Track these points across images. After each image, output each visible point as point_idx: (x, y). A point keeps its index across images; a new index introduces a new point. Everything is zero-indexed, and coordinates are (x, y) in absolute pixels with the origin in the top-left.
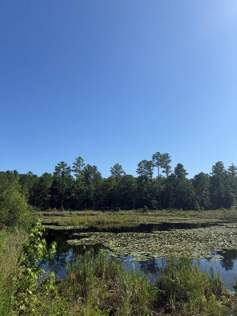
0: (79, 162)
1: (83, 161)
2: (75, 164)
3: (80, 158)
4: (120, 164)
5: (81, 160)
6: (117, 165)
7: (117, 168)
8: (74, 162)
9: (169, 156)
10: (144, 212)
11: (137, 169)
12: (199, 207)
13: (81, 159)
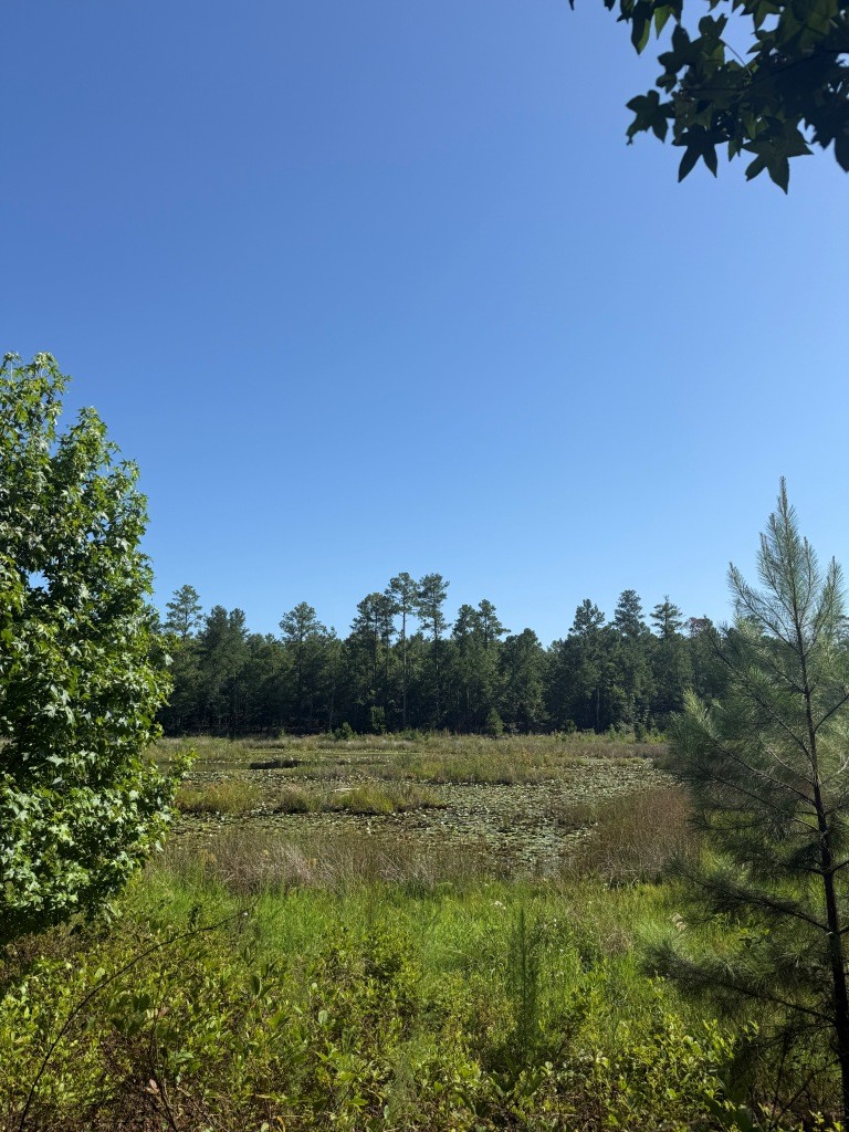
0: (185, 600)
1: (196, 597)
2: (171, 606)
3: (187, 590)
4: (309, 605)
5: (191, 596)
6: (304, 606)
7: (303, 613)
8: (171, 601)
9: (443, 581)
10: (338, 738)
11: (355, 620)
12: (499, 725)
13: (193, 593)
